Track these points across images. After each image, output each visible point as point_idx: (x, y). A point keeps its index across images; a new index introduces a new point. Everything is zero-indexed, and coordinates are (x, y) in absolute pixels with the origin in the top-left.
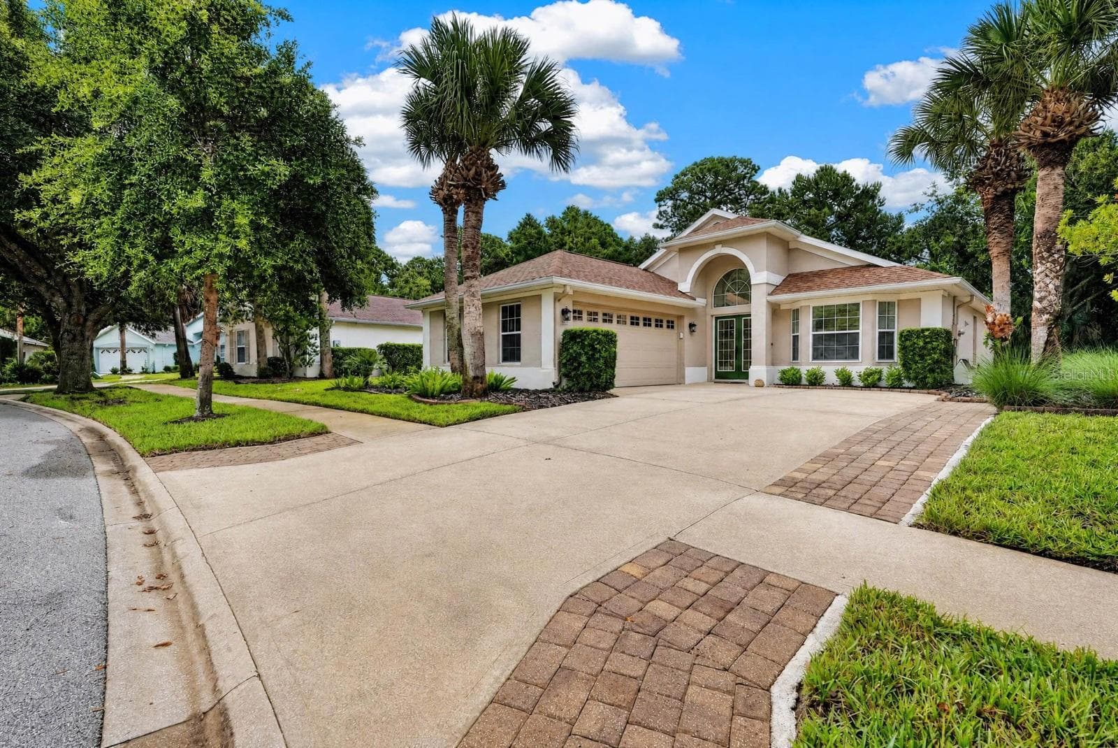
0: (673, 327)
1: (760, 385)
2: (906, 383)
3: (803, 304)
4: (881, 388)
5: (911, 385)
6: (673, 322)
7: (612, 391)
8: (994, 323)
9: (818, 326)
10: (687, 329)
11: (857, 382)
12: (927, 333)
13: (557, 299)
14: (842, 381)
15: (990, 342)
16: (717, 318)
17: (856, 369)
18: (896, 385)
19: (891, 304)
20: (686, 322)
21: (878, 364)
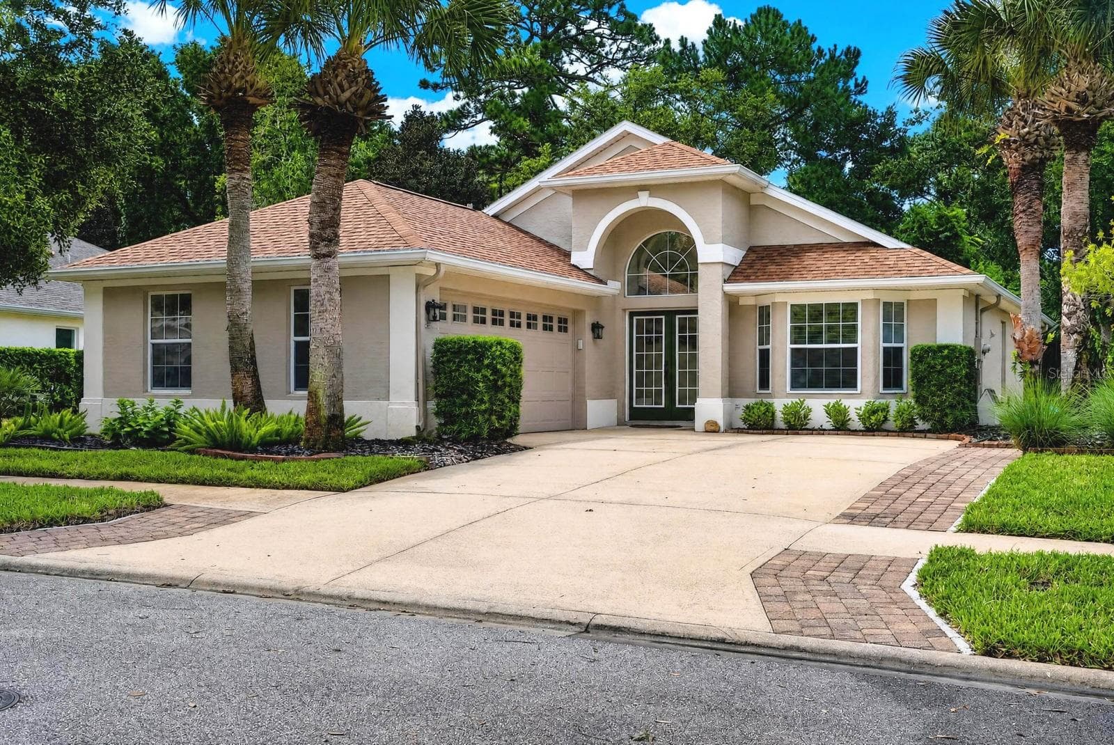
0: (566, 330)
1: (712, 429)
2: (921, 425)
3: (779, 299)
4: (889, 431)
5: (926, 426)
6: (566, 321)
7: (518, 440)
8: (1022, 340)
9: (798, 335)
10: (588, 335)
11: (856, 424)
12: (946, 352)
13: (421, 284)
14: (836, 421)
15: (1019, 366)
16: (632, 314)
17: (855, 404)
18: (907, 429)
19: (900, 306)
20: (589, 320)
21: (883, 396)
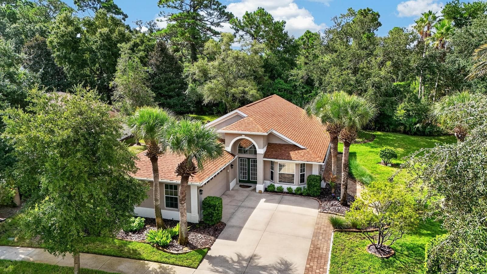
1: (260, 192)
4: (301, 195)
8: (332, 178)
9: (280, 170)
10: (230, 168)
11: (294, 192)
14: (289, 191)
16: (239, 158)
17: (294, 187)
18: (306, 195)
19: (304, 164)
21: (300, 185)
